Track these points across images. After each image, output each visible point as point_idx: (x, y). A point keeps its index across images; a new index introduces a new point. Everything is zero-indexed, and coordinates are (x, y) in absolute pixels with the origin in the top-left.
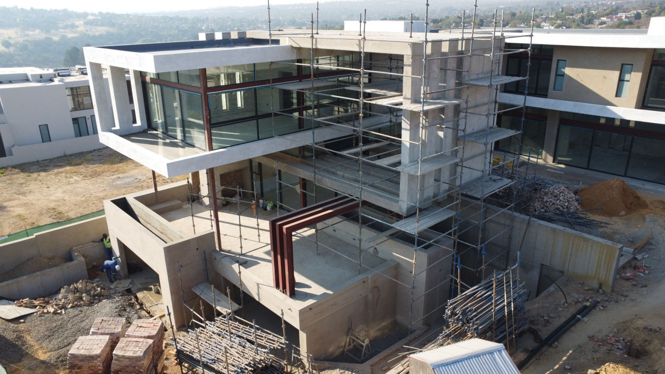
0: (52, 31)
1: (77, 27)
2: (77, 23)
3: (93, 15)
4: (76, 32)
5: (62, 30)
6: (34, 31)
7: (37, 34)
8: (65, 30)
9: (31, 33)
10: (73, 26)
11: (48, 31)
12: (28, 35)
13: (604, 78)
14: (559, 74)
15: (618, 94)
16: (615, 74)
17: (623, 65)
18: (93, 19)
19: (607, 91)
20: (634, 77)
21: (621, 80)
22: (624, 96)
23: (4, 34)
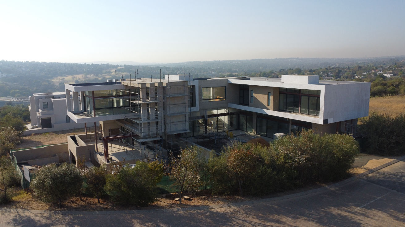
0: (99, 75)
1: (112, 73)
2: (112, 71)
3: (121, 66)
4: (111, 75)
5: (104, 74)
6: (91, 75)
7: (92, 77)
8: (106, 75)
9: (89, 76)
10: (110, 72)
11: (97, 75)
12: (87, 77)
13: (264, 98)
14: (252, 96)
15: (268, 105)
16: (267, 96)
17: (268, 93)
18: (121, 69)
19: (265, 103)
20: (271, 98)
21: (269, 99)
22: (270, 105)
23: (77, 77)
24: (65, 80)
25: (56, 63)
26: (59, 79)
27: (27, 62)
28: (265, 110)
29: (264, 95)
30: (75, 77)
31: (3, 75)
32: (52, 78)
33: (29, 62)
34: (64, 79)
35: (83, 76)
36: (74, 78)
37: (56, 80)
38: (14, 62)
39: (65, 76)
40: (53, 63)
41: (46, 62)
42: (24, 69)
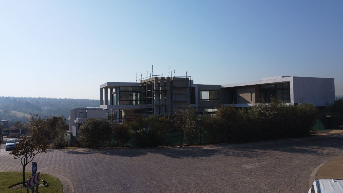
13: (248, 96)
14: (239, 96)
15: (251, 100)
16: (250, 94)
17: (251, 91)
19: (249, 99)
20: (254, 95)
21: (251, 96)
22: (253, 101)
25: (86, 99)
27: (66, 99)
28: (249, 104)
29: (248, 94)
31: (48, 108)
33: (67, 99)
38: (56, 99)
41: (79, 99)
42: (63, 104)
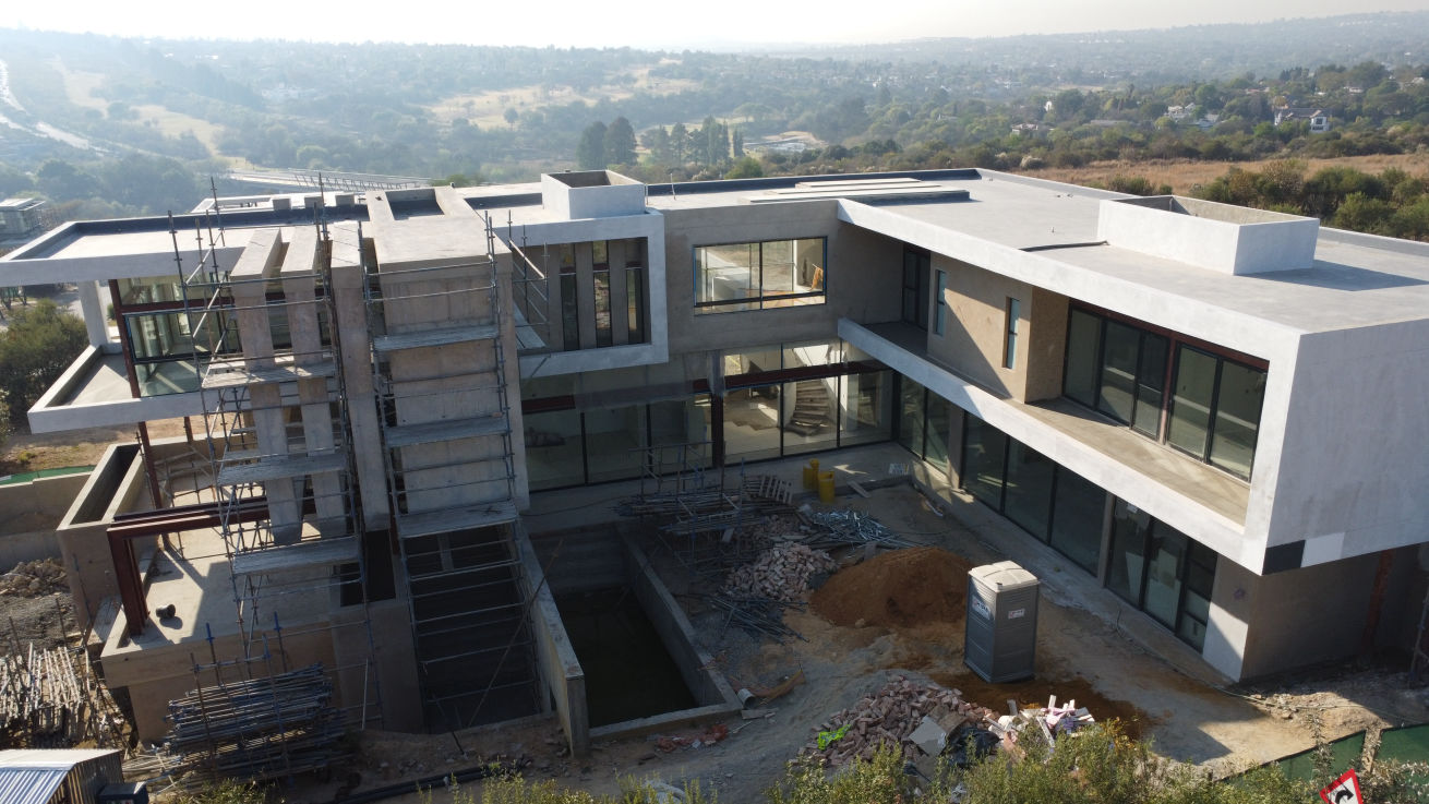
0: (592, 89)
1: (635, 80)
2: (638, 73)
3: (673, 56)
4: (631, 90)
5: (608, 87)
6: (561, 90)
7: (564, 96)
8: (613, 87)
9: (557, 93)
10: (629, 79)
11: (583, 90)
12: (549, 98)
13: (989, 321)
14: (940, 302)
16: (1001, 316)
17: (1009, 303)
18: (669, 65)
20: (1022, 328)
21: (1010, 332)
22: (1014, 365)
23: (514, 97)
24: (476, 107)
26: (457, 104)
29: (986, 306)
30: (508, 98)
32: (435, 100)
34: (472, 103)
35: (535, 94)
36: (505, 99)
37: (446, 109)
39: (478, 93)
40: (447, 46)
